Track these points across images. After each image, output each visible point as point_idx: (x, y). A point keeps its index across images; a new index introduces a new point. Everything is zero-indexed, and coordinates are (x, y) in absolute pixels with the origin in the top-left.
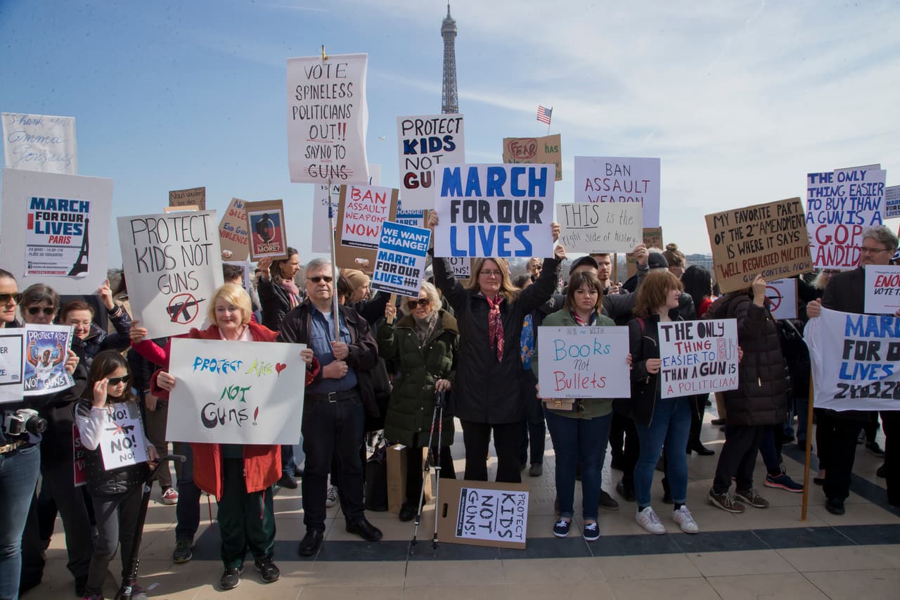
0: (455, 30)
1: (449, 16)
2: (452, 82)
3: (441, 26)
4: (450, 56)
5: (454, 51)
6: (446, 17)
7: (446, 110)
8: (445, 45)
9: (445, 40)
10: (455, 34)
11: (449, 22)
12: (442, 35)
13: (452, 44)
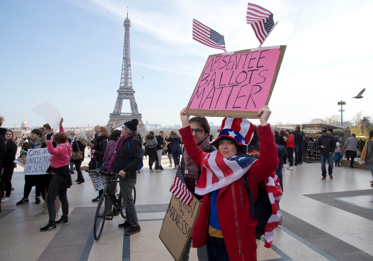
0: (130, 24)
1: (127, 17)
2: (128, 47)
3: (124, 22)
4: (128, 35)
5: (129, 33)
6: (126, 18)
7: (125, 59)
8: (125, 30)
9: (125, 28)
10: (130, 26)
11: (127, 20)
12: (124, 26)
13: (128, 30)
